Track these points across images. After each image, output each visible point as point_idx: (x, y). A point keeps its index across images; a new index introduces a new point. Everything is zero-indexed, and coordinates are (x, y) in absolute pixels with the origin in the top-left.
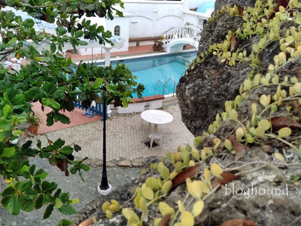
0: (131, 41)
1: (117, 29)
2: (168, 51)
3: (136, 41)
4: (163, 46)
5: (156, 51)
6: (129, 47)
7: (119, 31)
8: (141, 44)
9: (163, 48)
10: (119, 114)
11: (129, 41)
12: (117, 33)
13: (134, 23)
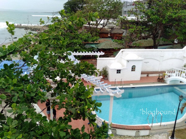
0: (142, 73)
1: (133, 67)
2: (168, 83)
3: (147, 73)
4: (165, 79)
5: (159, 81)
6: (141, 77)
7: (134, 68)
8: (150, 75)
9: (164, 80)
10: (117, 135)
11: (142, 74)
12: (133, 69)
13: (146, 63)
